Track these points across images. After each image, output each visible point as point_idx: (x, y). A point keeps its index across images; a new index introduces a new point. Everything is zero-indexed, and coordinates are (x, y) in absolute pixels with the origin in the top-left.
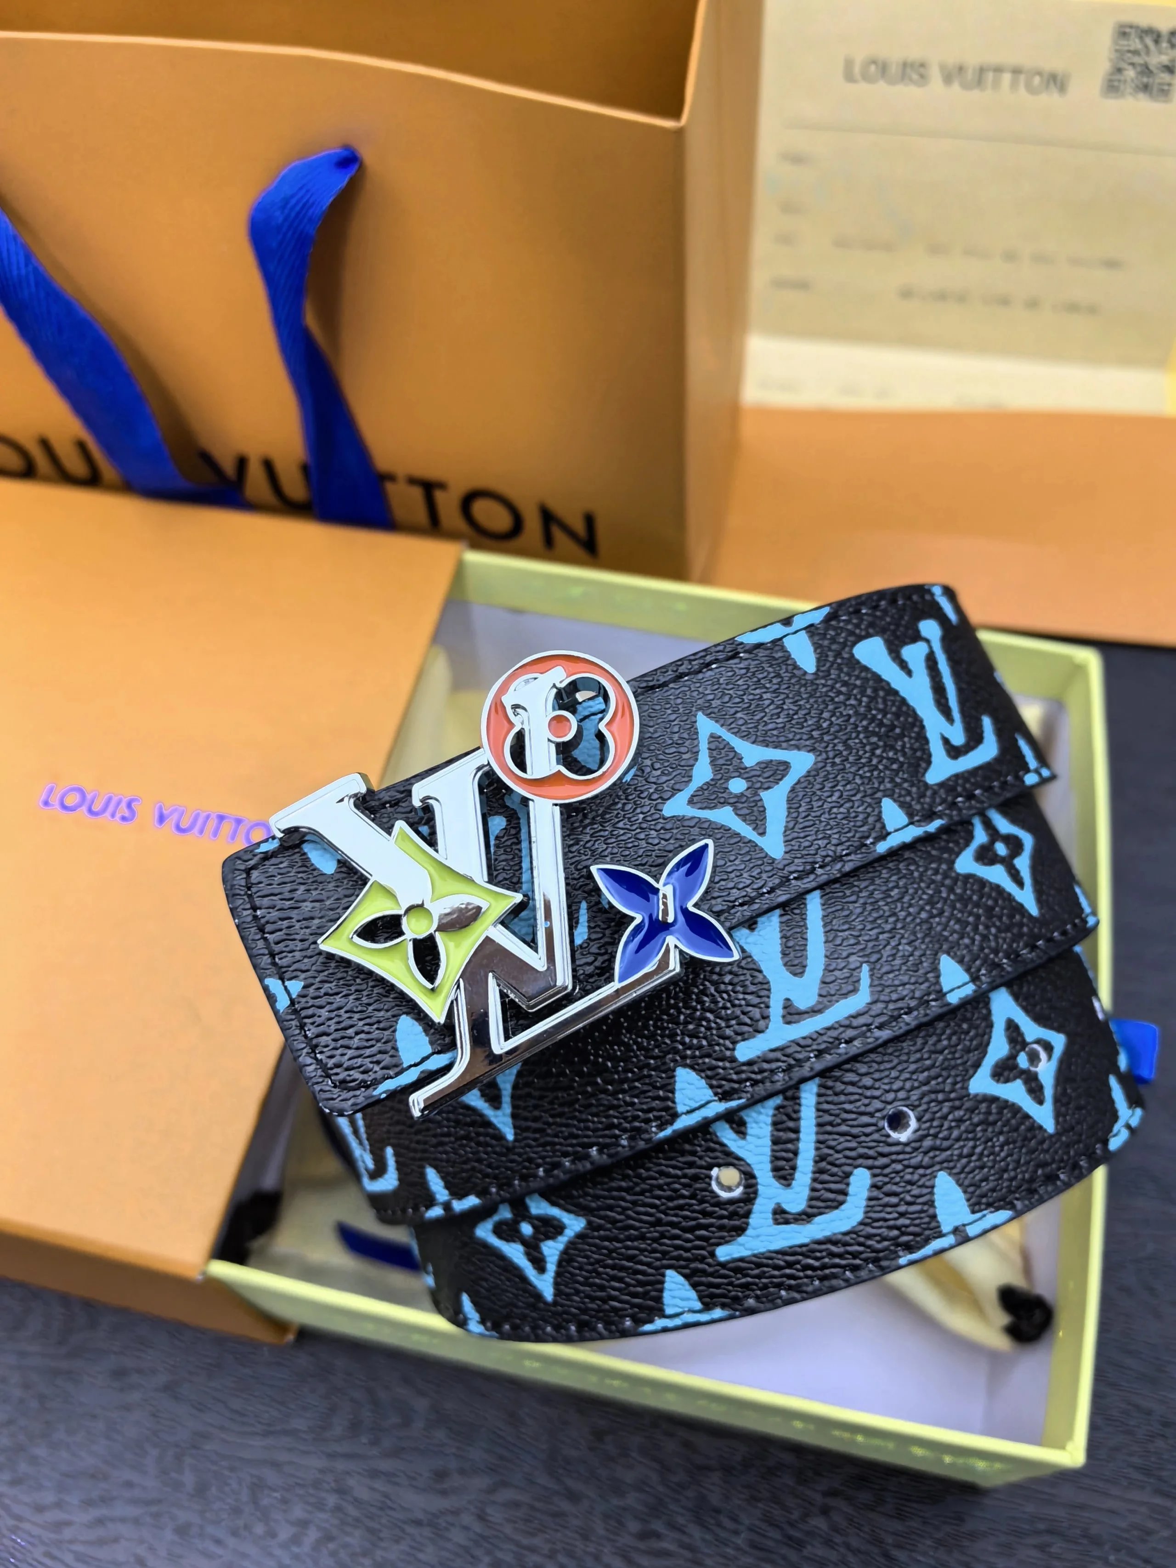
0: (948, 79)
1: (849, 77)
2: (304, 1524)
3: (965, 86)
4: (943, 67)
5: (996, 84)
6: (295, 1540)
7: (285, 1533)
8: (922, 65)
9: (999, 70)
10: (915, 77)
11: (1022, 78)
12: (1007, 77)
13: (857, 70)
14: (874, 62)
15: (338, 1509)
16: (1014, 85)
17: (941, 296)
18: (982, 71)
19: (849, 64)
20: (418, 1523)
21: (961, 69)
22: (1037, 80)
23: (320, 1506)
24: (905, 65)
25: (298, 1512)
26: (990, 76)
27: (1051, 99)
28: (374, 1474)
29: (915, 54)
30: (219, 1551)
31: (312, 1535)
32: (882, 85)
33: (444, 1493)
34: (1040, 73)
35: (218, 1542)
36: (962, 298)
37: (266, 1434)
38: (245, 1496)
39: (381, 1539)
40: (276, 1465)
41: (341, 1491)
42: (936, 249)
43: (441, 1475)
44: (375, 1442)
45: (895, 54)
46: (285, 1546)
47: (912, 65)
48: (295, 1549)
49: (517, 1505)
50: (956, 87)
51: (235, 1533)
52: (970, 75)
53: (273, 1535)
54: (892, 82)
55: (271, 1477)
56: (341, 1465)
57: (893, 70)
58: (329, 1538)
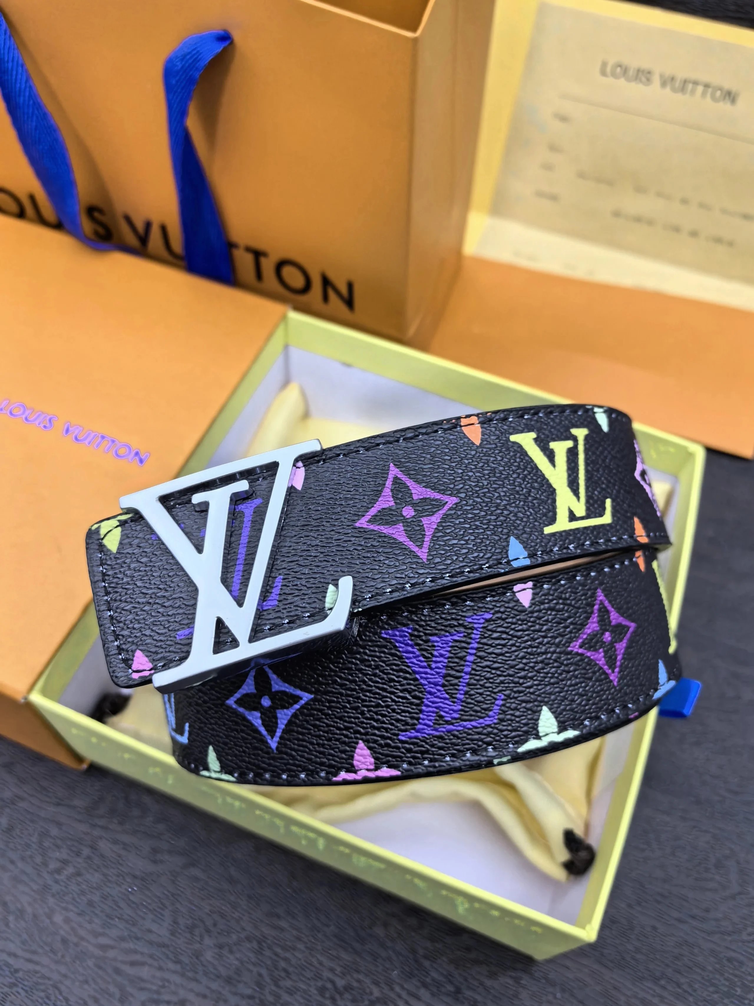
0: (664, 84)
1: (603, 73)
2: (65, 862)
3: (674, 90)
4: (661, 76)
5: (693, 92)
6: (58, 871)
7: (53, 865)
8: (649, 73)
9: (696, 83)
10: (644, 79)
11: (710, 90)
12: (700, 89)
13: (608, 69)
14: (620, 66)
15: (89, 858)
16: (704, 94)
17: (638, 219)
18: (685, 82)
19: (604, 65)
20: (135, 877)
21: (673, 79)
22: (718, 93)
23: (78, 854)
24: (638, 71)
25: (64, 854)
26: (690, 86)
27: (725, 107)
28: (116, 842)
29: (645, 65)
30: (11, 867)
31: (70, 870)
32: (622, 81)
33: (155, 862)
34: (721, 89)
35: (12, 862)
36: (650, 223)
37: (58, 804)
38: (34, 839)
39: (110, 881)
40: (59, 824)
41: (93, 848)
42: (640, 189)
43: (155, 851)
44: (121, 823)
45: (634, 63)
46: (51, 873)
47: (643, 71)
48: (57, 877)
49: (197, 879)
50: (668, 90)
51: (23, 859)
52: (677, 84)
53: (45, 864)
54: (628, 80)
55: (54, 831)
56: (97, 832)
57: (631, 73)
58: (79, 874)
